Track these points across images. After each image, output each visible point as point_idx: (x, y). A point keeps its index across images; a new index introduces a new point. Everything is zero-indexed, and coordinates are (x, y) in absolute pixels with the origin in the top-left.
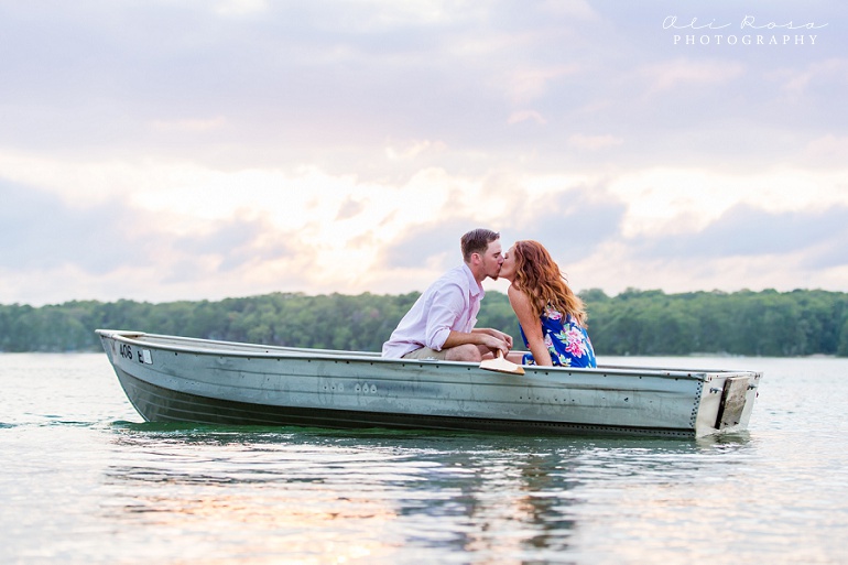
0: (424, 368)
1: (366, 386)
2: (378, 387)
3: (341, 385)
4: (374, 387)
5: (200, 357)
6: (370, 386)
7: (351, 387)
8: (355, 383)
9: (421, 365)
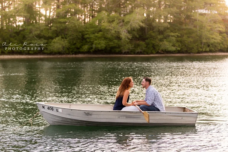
0: (137, 113)
1: (123, 117)
2: (126, 117)
3: (117, 117)
4: (125, 117)
5: (79, 111)
6: (124, 117)
7: (120, 117)
8: (121, 116)
9: (137, 112)
